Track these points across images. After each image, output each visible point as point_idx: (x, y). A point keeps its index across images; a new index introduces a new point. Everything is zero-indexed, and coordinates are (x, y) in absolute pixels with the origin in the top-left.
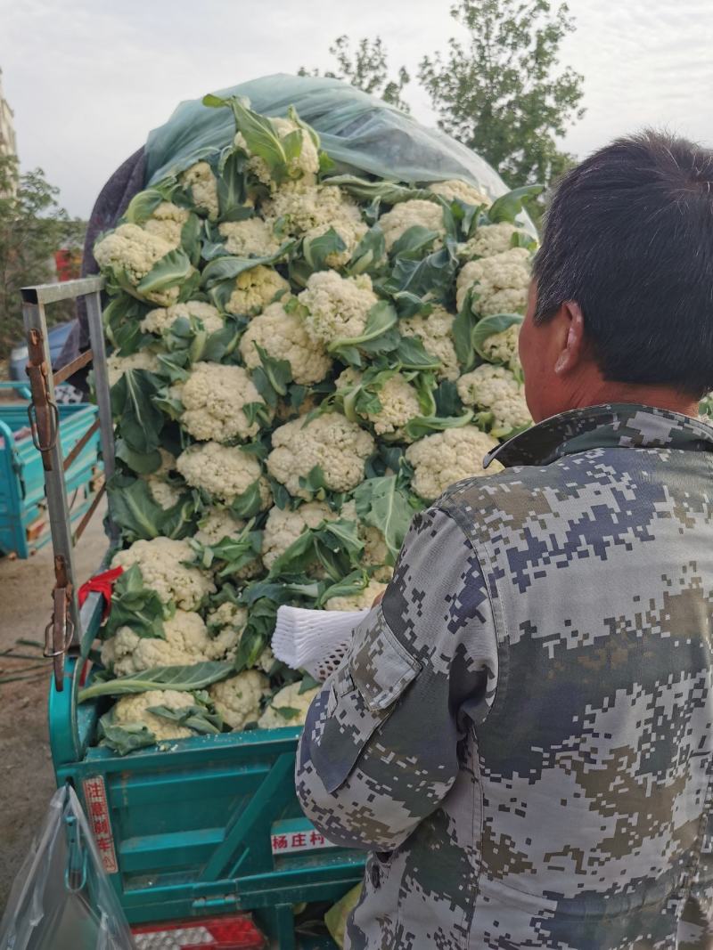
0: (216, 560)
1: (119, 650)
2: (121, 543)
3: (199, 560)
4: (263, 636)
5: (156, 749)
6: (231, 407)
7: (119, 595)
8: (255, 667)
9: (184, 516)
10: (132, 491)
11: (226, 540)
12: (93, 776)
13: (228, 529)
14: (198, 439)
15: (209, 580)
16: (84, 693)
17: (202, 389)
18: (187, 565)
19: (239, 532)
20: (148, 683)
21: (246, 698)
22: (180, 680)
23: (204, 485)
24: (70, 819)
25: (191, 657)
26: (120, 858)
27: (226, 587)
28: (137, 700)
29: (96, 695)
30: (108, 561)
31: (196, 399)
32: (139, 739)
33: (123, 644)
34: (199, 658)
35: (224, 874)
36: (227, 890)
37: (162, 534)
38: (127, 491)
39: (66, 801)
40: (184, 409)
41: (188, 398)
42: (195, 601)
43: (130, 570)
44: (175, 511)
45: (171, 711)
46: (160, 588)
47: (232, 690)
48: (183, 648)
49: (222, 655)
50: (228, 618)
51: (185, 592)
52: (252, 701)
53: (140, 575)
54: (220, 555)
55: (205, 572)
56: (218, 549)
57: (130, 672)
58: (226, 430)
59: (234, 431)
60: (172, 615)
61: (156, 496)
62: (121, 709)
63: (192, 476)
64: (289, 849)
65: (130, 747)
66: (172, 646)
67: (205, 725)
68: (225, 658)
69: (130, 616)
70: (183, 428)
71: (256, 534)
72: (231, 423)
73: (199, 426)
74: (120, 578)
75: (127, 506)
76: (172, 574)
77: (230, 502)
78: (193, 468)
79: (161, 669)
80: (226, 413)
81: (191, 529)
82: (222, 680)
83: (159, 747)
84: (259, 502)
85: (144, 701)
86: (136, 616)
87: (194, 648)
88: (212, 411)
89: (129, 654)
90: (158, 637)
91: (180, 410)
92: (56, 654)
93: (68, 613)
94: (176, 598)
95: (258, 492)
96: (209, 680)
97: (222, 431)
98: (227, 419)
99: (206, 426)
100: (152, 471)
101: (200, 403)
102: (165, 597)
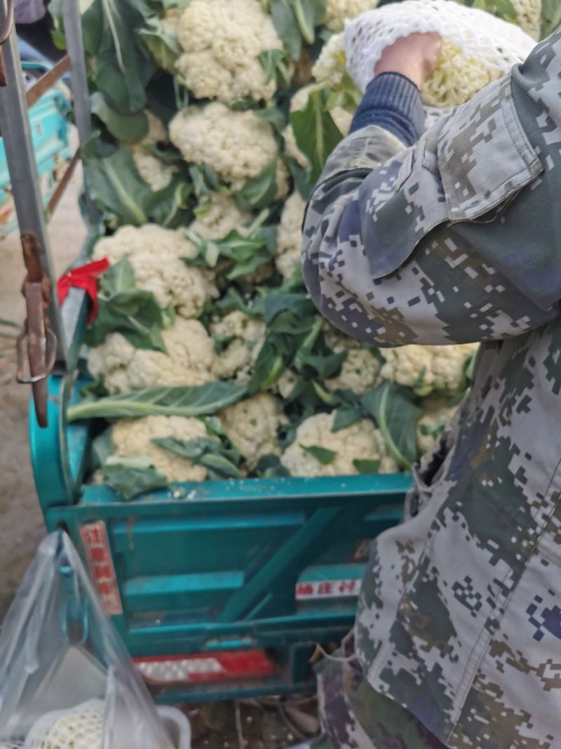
0: (222, 258)
1: (111, 361)
2: (102, 229)
3: (201, 256)
4: (284, 357)
5: (169, 494)
6: (245, 50)
7: (107, 294)
8: (270, 391)
9: (178, 200)
10: (114, 163)
11: (233, 235)
12: (91, 521)
13: (232, 220)
14: (199, 95)
15: (210, 282)
16: (74, 411)
17: (206, 22)
18: (188, 263)
19: (248, 225)
20: (148, 406)
21: (260, 427)
22: (186, 403)
23: (207, 160)
24: (66, 570)
25: (196, 375)
26: (124, 600)
27: (232, 292)
28: (137, 426)
29: (87, 416)
30: (90, 250)
31: (198, 35)
32: (147, 480)
33: (114, 354)
34: (205, 377)
35: (242, 616)
36: (242, 633)
37: (151, 220)
38: (107, 164)
39: (60, 548)
40: (181, 50)
41: (187, 33)
42: (196, 307)
43: (119, 264)
44: (166, 194)
45: (181, 443)
46: (155, 287)
47: (243, 415)
48: (186, 364)
49: (231, 374)
50: (238, 331)
51: (185, 296)
52: (267, 430)
53: (130, 271)
54: (228, 252)
55: (207, 273)
56: (223, 245)
57: (125, 390)
58: (236, 86)
59: (245, 88)
60: (172, 323)
61: (143, 173)
62: (119, 434)
63: (192, 147)
64: (315, 595)
65: (136, 490)
66: (174, 362)
67: (222, 462)
68: (235, 377)
69: (121, 322)
70: (179, 79)
71: (268, 230)
72: (243, 76)
73: (201, 77)
74: (106, 272)
75: (108, 181)
76: (169, 271)
77: (238, 186)
78: (193, 136)
79: (162, 389)
80: (238, 60)
81: (186, 217)
82: (234, 404)
83: (172, 493)
84: (274, 188)
85: (146, 429)
86: (129, 321)
87: (200, 366)
88: (220, 55)
89: (123, 367)
90: (157, 349)
91: (175, 50)
92: (35, 379)
93: (47, 320)
94: (175, 302)
95: (274, 176)
96: (219, 404)
97: (231, 86)
98: (238, 70)
99: (211, 76)
100: (137, 140)
101: (204, 42)
102: (163, 300)
